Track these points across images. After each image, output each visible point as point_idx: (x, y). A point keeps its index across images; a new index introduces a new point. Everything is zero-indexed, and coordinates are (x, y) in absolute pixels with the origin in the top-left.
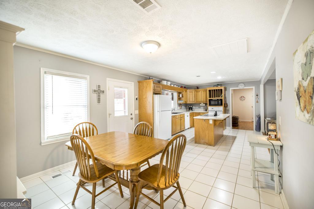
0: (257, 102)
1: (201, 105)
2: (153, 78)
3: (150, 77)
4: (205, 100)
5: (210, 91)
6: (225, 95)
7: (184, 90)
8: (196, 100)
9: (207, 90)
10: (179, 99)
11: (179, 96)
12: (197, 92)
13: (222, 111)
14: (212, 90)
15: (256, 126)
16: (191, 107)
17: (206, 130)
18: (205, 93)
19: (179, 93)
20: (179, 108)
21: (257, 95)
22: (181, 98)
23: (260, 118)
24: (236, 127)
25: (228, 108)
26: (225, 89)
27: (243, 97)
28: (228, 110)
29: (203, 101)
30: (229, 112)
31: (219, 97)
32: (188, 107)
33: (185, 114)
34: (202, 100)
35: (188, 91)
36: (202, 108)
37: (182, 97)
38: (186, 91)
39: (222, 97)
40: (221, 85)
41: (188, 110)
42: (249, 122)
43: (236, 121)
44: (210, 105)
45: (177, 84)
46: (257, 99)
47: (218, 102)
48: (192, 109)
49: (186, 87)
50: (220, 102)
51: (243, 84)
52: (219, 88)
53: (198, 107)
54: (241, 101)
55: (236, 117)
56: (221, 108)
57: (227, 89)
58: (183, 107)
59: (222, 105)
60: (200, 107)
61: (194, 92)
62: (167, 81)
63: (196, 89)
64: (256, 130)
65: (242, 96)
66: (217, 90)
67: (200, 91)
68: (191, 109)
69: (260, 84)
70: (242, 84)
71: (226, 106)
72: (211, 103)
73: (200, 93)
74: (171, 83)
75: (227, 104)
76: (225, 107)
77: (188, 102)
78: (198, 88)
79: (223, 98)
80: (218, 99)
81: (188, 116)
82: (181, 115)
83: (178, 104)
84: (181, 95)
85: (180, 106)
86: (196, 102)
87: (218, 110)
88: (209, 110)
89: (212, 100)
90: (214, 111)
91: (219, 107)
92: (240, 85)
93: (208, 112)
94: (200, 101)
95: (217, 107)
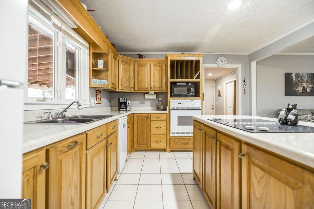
0: (244, 92)
1: (147, 96)
5: (173, 62)
8: (136, 85)
10: (96, 73)
11: (96, 65)
12: (140, 65)
14: (178, 61)
16: (125, 101)
19: (97, 55)
20: (94, 101)
21: (244, 81)
22: (100, 71)
29: (154, 87)
32: (115, 102)
33: (118, 121)
34: (152, 86)
35: (118, 59)
36: (148, 103)
37: (106, 68)
38: (115, 58)
39: (198, 77)
41: (117, 108)
44: (173, 96)
46: (245, 87)
47: (189, 90)
48: (126, 107)
50: (193, 89)
51: (225, 59)
53: (138, 102)
56: (198, 103)
58: (104, 101)
60: (144, 102)
61: (132, 64)
68: (122, 105)
70: (223, 58)
72: (174, 91)
73: (146, 69)
77: (120, 89)
79: (201, 81)
81: (124, 126)
82: (107, 124)
83: (90, 88)
84: (103, 64)
85: (96, 97)
86: (136, 89)
87: (191, 106)
88: (172, 108)
89: (175, 83)
90: (183, 109)
91: (194, 100)
92: (219, 59)
93: (169, 112)
94: (148, 88)
95: (190, 100)
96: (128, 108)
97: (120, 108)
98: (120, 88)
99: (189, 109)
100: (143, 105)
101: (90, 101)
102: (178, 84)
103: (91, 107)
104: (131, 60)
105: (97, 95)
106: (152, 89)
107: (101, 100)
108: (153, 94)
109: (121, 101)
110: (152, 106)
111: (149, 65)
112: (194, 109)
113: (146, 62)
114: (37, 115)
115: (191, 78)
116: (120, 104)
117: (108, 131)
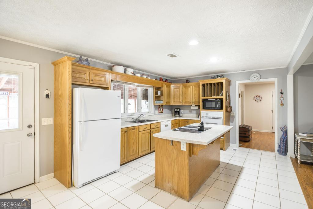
0: (282, 104)
1: (191, 107)
2: (89, 59)
3: (83, 57)
4: (197, 100)
5: (204, 85)
6: (228, 92)
7: (164, 85)
8: (184, 100)
9: (199, 85)
10: (157, 98)
11: (156, 93)
12: (186, 87)
13: (223, 118)
14: (207, 84)
15: (279, 146)
16: (178, 110)
17: (174, 163)
18: (197, 88)
19: (157, 89)
20: (157, 112)
21: (282, 93)
22: (159, 97)
23: (286, 132)
24: (247, 144)
25: (233, 113)
26: (229, 83)
27: (259, 97)
28: (233, 117)
29: (195, 102)
30: (235, 119)
31: (218, 95)
33: (162, 123)
34: (193, 101)
35: (172, 86)
36: (194, 112)
37: (162, 94)
38: (169, 87)
39: (222, 95)
40: (222, 76)
42: (268, 134)
43: (247, 133)
44: (205, 108)
45: (149, 74)
46: (282, 99)
47: (216, 104)
48: (179, 114)
49: (169, 81)
50: (219, 103)
51: (258, 75)
52: (219, 80)
53: (188, 111)
54: (256, 103)
55: (247, 127)
56: (221, 114)
57: (232, 83)
58: (166, 110)
59: (222, 108)
60: (191, 111)
61: (181, 87)
62: (126, 67)
63: (184, 83)
64: (279, 152)
65: (257, 94)
66: (214, 84)
67: (190, 86)
69: (287, 74)
70: (256, 74)
71: (229, 110)
72: (206, 105)
73: (190, 89)
74: (135, 70)
75: (231, 107)
76: (227, 111)
78: (187, 81)
79: (224, 97)
80: (216, 99)
81: (167, 126)
82: (150, 124)
83: (155, 105)
84: (160, 92)
85: (159, 109)
86: (184, 103)
87: (215, 116)
88: (202, 116)
89: (207, 99)
90: (210, 118)
91: (217, 112)
92: (252, 75)
93: (201, 119)
94: (191, 102)
95: (215, 112)
96: (181, 115)
97: (175, 115)
98: (173, 103)
99: (213, 118)
100: (191, 113)
101: (154, 112)
102: (209, 100)
103: (155, 114)
104: (180, 85)
105: (159, 108)
106: (193, 103)
107: (162, 110)
108: (194, 106)
109: (175, 111)
110: (196, 114)
111: (191, 87)
112: (217, 118)
113: (189, 85)
114: (131, 119)
115: (217, 96)
116: (176, 112)
117: (151, 127)
